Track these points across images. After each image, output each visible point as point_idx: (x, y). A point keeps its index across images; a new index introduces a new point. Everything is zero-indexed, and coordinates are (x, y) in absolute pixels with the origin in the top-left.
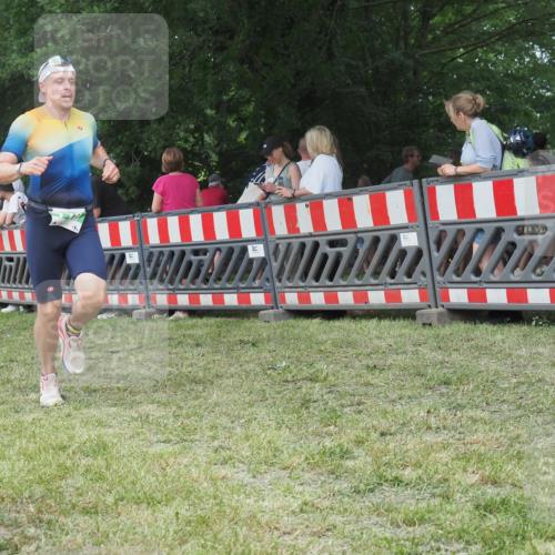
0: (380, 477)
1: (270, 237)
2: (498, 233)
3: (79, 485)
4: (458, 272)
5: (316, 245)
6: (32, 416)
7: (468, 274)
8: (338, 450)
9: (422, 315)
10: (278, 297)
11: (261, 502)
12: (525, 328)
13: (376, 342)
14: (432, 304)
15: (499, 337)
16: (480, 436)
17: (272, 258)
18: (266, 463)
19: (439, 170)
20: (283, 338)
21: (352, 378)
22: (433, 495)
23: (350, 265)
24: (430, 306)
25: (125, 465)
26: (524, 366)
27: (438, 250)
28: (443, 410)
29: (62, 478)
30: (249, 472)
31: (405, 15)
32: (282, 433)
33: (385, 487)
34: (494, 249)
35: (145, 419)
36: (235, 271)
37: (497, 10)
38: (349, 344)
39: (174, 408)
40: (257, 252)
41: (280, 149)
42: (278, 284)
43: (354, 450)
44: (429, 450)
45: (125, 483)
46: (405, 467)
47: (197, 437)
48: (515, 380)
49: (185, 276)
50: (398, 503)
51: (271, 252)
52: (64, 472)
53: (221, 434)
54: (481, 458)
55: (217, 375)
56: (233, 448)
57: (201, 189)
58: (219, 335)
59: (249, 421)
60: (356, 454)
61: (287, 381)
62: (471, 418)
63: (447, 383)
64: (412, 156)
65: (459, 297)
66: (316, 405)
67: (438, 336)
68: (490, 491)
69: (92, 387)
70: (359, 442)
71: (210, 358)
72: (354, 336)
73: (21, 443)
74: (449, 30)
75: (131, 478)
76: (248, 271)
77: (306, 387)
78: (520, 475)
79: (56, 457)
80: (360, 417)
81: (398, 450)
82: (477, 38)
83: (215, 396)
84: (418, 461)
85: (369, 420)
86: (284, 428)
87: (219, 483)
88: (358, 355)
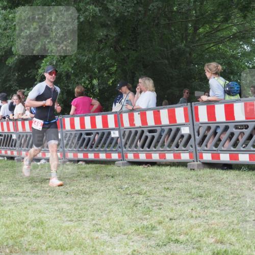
1: (121, 128)
2: (227, 128)
3: (29, 240)
5: (143, 132)
6: (9, 208)
8: (150, 226)
9: (190, 165)
10: (124, 155)
11: (114, 250)
12: (237, 172)
13: (169, 177)
14: (195, 160)
15: (225, 176)
16: (215, 221)
17: (122, 137)
18: (117, 231)
20: (126, 174)
21: (157, 193)
22: (193, 248)
23: (158, 142)
24: (194, 161)
25: (52, 231)
26: (237, 189)
27: (198, 135)
28: (199, 209)
29: (22, 237)
30: (109, 235)
32: (124, 218)
33: (171, 244)
35: (61, 210)
36: (105, 143)
38: (156, 178)
39: (75, 205)
40: (115, 134)
41: (126, 87)
42: (124, 149)
43: (158, 226)
44: (191, 227)
45: (51, 239)
46: (180, 234)
47: (85, 219)
48: (232, 196)
50: (177, 251)
51: (122, 134)
52: (23, 234)
53: (97, 218)
54: (215, 231)
55: (95, 191)
56: (102, 224)
58: (97, 172)
59: (110, 212)
60: (158, 228)
61: (127, 194)
62: (211, 213)
63: (201, 196)
65: (207, 157)
66: (140, 205)
67: (197, 174)
68: (220, 246)
69: (37, 195)
70: (160, 223)
71: (92, 182)
72: (159, 174)
73: (3, 220)
75: (54, 237)
76: (111, 143)
77: (136, 197)
78: (233, 239)
79: (20, 227)
80: (160, 211)
81: (177, 227)
82: (219, 39)
83: (94, 200)
84: (187, 232)
85: (164, 213)
86: (125, 215)
87: (95, 240)
88: (160, 183)
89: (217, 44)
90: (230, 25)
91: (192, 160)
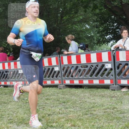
0: (48, 125)
2: (77, 67)
4: (68, 76)
7: (70, 77)
9: (59, 86)
10: (26, 82)
12: (83, 89)
13: (48, 93)
15: (77, 91)
16: (71, 115)
18: (21, 123)
19: (64, 53)
21: (42, 102)
24: (61, 84)
26: (82, 98)
27: (63, 71)
28: (63, 109)
30: (16, 125)
31: (57, 17)
32: (25, 115)
33: (49, 128)
34: (76, 71)
37: (78, 16)
40: (21, 72)
42: (26, 79)
43: (42, 119)
44: (59, 118)
46: (54, 123)
47: (4, 117)
48: (80, 102)
49: (3, 77)
53: (11, 116)
54: (71, 120)
55: (10, 102)
56: (13, 119)
57: (8, 57)
58: (11, 92)
59: (17, 112)
60: (42, 120)
61: (27, 103)
62: (70, 111)
63: (64, 102)
64: (58, 49)
65: (68, 82)
67: (63, 91)
68: (73, 128)
70: (43, 117)
71: (9, 97)
72: (43, 92)
74: (67, 20)
78: (80, 124)
80: (43, 111)
81: (52, 119)
82: (73, 22)
83: (9, 107)
84: (57, 121)
85: (46, 112)
86: (25, 114)
87: (9, 128)
88: (44, 96)
89: (72, 24)
90: (79, 15)
91: (60, 84)
